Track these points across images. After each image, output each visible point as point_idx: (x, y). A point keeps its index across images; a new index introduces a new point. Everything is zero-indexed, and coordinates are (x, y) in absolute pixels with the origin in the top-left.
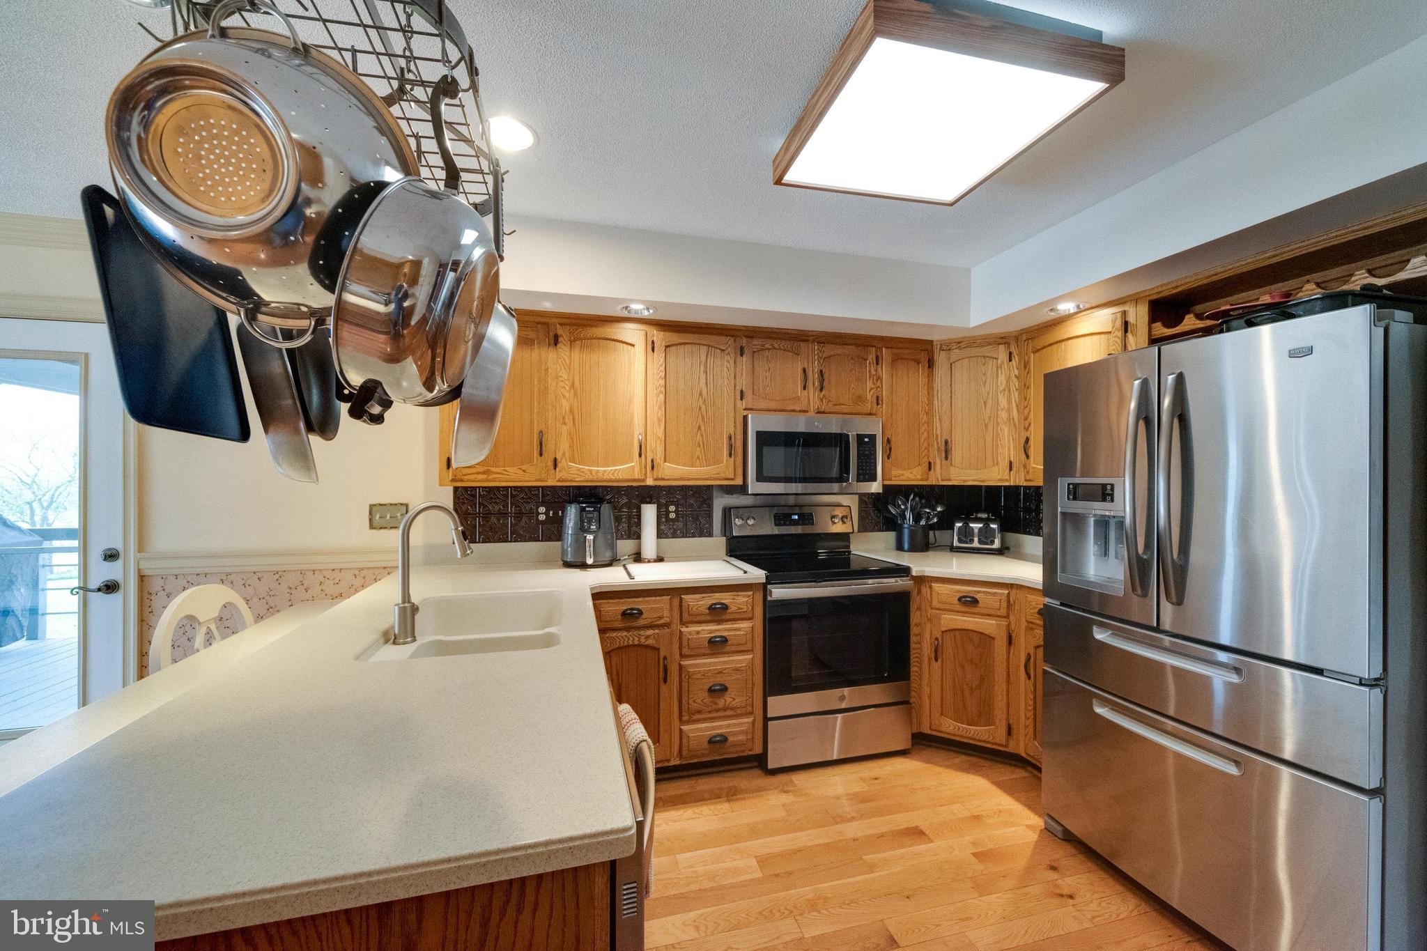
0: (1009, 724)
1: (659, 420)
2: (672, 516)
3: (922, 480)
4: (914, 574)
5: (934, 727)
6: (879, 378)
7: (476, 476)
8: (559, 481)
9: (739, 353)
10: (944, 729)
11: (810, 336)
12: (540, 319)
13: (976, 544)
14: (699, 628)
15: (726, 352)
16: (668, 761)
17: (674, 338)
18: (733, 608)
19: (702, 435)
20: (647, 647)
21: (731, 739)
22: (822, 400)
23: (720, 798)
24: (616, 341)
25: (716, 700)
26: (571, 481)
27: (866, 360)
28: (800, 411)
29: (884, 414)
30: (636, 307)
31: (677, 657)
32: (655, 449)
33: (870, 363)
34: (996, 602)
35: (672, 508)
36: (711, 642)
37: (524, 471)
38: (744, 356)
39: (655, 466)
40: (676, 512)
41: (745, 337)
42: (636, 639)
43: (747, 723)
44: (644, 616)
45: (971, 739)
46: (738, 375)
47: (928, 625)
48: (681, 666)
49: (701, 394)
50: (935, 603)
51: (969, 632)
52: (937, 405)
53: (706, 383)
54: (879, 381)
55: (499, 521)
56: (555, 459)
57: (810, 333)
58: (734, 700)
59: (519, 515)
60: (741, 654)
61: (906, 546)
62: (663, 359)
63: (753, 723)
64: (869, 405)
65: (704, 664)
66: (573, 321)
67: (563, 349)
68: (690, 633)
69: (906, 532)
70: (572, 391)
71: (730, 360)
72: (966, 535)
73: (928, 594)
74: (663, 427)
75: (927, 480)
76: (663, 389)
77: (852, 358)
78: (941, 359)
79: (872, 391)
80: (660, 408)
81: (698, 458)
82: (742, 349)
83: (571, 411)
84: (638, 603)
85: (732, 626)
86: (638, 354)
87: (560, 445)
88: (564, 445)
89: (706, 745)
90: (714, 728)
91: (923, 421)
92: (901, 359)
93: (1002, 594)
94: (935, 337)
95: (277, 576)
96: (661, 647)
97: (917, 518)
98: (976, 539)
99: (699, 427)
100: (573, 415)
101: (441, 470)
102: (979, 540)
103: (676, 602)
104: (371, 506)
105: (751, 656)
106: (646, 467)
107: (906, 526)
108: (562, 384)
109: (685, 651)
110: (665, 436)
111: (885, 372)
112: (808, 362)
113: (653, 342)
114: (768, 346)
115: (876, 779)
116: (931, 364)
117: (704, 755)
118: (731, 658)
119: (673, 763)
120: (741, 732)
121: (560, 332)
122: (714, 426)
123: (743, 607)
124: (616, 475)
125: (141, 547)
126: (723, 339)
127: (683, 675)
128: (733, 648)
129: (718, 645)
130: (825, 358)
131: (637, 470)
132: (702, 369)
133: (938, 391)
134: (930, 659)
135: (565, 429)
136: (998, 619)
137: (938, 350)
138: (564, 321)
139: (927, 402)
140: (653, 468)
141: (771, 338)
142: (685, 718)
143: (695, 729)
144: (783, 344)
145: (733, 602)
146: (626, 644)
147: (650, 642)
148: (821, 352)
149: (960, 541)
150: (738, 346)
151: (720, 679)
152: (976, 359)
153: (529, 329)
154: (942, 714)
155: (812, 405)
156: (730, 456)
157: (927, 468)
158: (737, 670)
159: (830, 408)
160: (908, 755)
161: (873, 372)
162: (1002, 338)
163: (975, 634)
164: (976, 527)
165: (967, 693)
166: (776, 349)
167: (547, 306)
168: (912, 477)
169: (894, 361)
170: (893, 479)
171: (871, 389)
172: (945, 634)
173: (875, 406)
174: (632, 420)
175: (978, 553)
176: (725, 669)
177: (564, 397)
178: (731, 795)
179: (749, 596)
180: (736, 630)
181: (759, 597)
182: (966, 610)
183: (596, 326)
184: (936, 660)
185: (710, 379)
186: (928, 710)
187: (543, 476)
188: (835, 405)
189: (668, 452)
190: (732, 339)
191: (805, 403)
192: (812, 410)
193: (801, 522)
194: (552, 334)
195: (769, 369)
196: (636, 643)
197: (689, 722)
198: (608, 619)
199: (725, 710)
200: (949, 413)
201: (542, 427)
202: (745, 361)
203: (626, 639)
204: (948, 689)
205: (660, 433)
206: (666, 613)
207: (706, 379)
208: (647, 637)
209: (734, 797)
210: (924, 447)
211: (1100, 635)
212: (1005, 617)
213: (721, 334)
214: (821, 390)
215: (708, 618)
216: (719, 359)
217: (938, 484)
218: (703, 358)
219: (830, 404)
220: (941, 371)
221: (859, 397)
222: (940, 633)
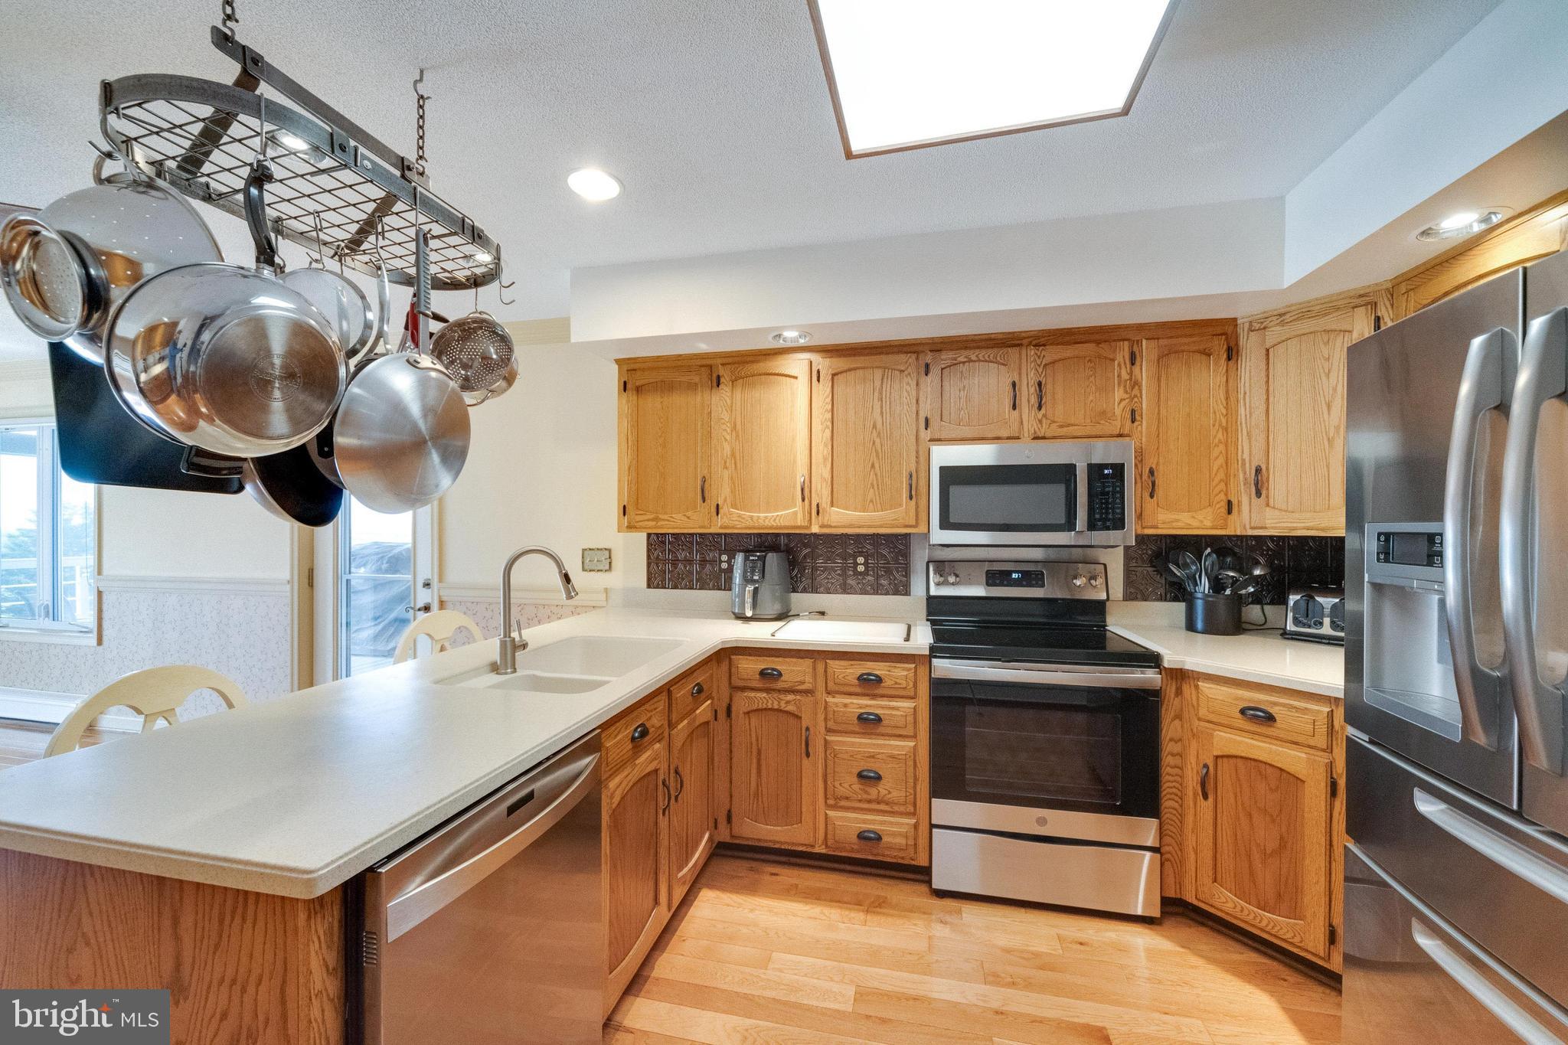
0: (1331, 925)
1: (825, 459)
2: (861, 568)
3: (1212, 528)
4: (1166, 664)
5: (1200, 896)
6: (1136, 384)
7: (647, 523)
8: (721, 528)
9: (923, 373)
10: (1215, 904)
11: (1025, 338)
12: (704, 362)
13: (1326, 629)
14: (847, 700)
15: (906, 372)
16: (813, 846)
17: (841, 363)
18: (888, 682)
19: (876, 475)
20: (787, 712)
21: (885, 839)
22: (1040, 421)
23: (861, 905)
24: (778, 375)
25: (867, 789)
26: (733, 528)
27: (1113, 360)
28: (1008, 438)
29: (1144, 434)
30: (791, 334)
31: (823, 730)
32: (821, 492)
33: (1119, 365)
34: (1307, 723)
35: (860, 560)
36: (861, 718)
37: (688, 518)
38: (930, 375)
39: (821, 511)
40: (866, 564)
41: (931, 351)
42: (776, 703)
43: (908, 824)
44: (783, 678)
45: (1262, 930)
46: (922, 398)
47: (1194, 744)
48: (826, 740)
49: (874, 426)
50: (1203, 712)
51: (1260, 765)
52: (1243, 416)
53: (882, 413)
54: (1137, 387)
55: (685, 567)
56: (718, 505)
57: (1023, 335)
58: (890, 793)
59: (703, 562)
60: (900, 738)
61: (1200, 625)
62: (829, 390)
63: (916, 826)
64: (1118, 424)
65: (853, 744)
66: (736, 359)
67: (725, 390)
68: (836, 705)
69: (1199, 604)
70: (734, 433)
71: (910, 382)
72: (1308, 614)
73: (1194, 698)
74: (829, 465)
75: (1224, 527)
76: (829, 424)
77: (1090, 361)
78: (1250, 345)
79: (1123, 404)
80: (826, 445)
81: (871, 501)
82: (927, 366)
83: (733, 455)
84: (779, 664)
85: (887, 703)
86: (800, 388)
87: (722, 492)
88: (726, 491)
89: (854, 839)
90: (864, 821)
91: (1217, 441)
92: (1176, 352)
93: (1319, 711)
94: (1241, 312)
95: (519, 608)
96: (803, 716)
97: (1217, 586)
98: (1327, 621)
99: (873, 466)
100: (735, 458)
101: (619, 517)
102: (1332, 622)
103: (820, 667)
104: (584, 550)
105: (912, 744)
106: (811, 514)
107: (1199, 595)
108: (724, 427)
109: (831, 724)
110: (832, 477)
111: (1145, 373)
112: (1020, 374)
113: (818, 372)
114: (962, 359)
115: (1081, 944)
116: (1232, 353)
117: (852, 851)
118: (887, 742)
119: (817, 850)
120: (900, 834)
121: (721, 372)
122: (891, 463)
123: (901, 682)
124: (777, 521)
125: (441, 580)
126: (903, 357)
127: (828, 753)
128: (889, 731)
129: (869, 723)
130: (1046, 365)
131: (800, 516)
132: (876, 394)
133: (1245, 393)
134: (1195, 795)
135: (726, 474)
136: (1312, 751)
137: (1246, 330)
138: (725, 361)
139: (1224, 412)
140: (818, 513)
141: (966, 348)
142: (831, 802)
143: (842, 817)
144: (983, 354)
145: (889, 675)
146: (765, 706)
147: (790, 708)
148: (1039, 357)
149: (1296, 622)
150: (922, 363)
151: (872, 765)
152: (1312, 336)
153: (694, 373)
154: (1215, 881)
155: (1026, 430)
156: (911, 498)
157: (1224, 510)
158: (893, 757)
159: (1054, 430)
160: (1155, 927)
161: (1125, 376)
162: (1361, 296)
163: (1269, 770)
164: (1328, 603)
165: (1256, 857)
166: (972, 361)
167: (703, 347)
168: (1195, 523)
169: (1163, 357)
170: (1160, 526)
171: (1121, 400)
172: (1220, 761)
173: (1129, 422)
174: (795, 462)
175: (1329, 644)
176: (879, 754)
177: (726, 440)
178: (875, 906)
179: (909, 670)
180: (893, 708)
181: (923, 671)
182: (1252, 729)
183: (757, 361)
184: (1205, 797)
185: (886, 408)
186: (1194, 869)
187: (706, 524)
188: (1061, 427)
189: (835, 496)
190: (914, 356)
191: (1015, 426)
192: (1026, 435)
193: (1024, 583)
194: (715, 376)
195: (964, 387)
196: (776, 707)
197: (835, 807)
198: (745, 677)
199: (879, 803)
200: (1262, 425)
201: (705, 472)
202: (930, 382)
203: (765, 702)
204: (1225, 844)
205: (827, 475)
206: (808, 678)
207: (882, 407)
208: (788, 702)
209: (878, 910)
210: (1217, 480)
211: (1427, 807)
212: (1324, 750)
213: (899, 352)
214: (1040, 408)
215: (858, 690)
216: (897, 381)
217: (1244, 533)
218: (878, 383)
219: (1054, 426)
220: (1250, 364)
221: (1103, 413)
222: (1212, 759)
